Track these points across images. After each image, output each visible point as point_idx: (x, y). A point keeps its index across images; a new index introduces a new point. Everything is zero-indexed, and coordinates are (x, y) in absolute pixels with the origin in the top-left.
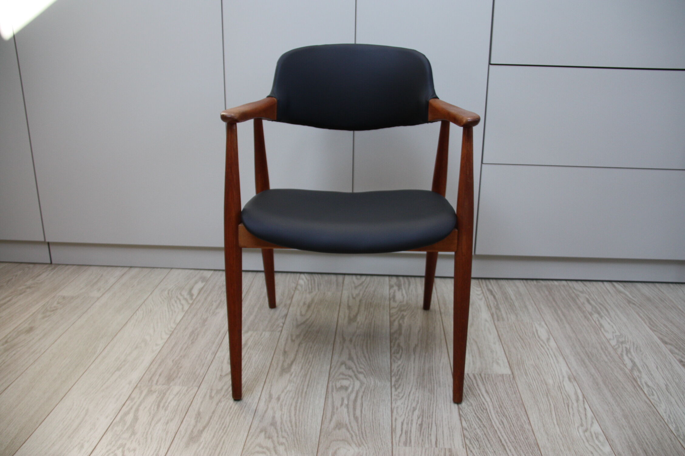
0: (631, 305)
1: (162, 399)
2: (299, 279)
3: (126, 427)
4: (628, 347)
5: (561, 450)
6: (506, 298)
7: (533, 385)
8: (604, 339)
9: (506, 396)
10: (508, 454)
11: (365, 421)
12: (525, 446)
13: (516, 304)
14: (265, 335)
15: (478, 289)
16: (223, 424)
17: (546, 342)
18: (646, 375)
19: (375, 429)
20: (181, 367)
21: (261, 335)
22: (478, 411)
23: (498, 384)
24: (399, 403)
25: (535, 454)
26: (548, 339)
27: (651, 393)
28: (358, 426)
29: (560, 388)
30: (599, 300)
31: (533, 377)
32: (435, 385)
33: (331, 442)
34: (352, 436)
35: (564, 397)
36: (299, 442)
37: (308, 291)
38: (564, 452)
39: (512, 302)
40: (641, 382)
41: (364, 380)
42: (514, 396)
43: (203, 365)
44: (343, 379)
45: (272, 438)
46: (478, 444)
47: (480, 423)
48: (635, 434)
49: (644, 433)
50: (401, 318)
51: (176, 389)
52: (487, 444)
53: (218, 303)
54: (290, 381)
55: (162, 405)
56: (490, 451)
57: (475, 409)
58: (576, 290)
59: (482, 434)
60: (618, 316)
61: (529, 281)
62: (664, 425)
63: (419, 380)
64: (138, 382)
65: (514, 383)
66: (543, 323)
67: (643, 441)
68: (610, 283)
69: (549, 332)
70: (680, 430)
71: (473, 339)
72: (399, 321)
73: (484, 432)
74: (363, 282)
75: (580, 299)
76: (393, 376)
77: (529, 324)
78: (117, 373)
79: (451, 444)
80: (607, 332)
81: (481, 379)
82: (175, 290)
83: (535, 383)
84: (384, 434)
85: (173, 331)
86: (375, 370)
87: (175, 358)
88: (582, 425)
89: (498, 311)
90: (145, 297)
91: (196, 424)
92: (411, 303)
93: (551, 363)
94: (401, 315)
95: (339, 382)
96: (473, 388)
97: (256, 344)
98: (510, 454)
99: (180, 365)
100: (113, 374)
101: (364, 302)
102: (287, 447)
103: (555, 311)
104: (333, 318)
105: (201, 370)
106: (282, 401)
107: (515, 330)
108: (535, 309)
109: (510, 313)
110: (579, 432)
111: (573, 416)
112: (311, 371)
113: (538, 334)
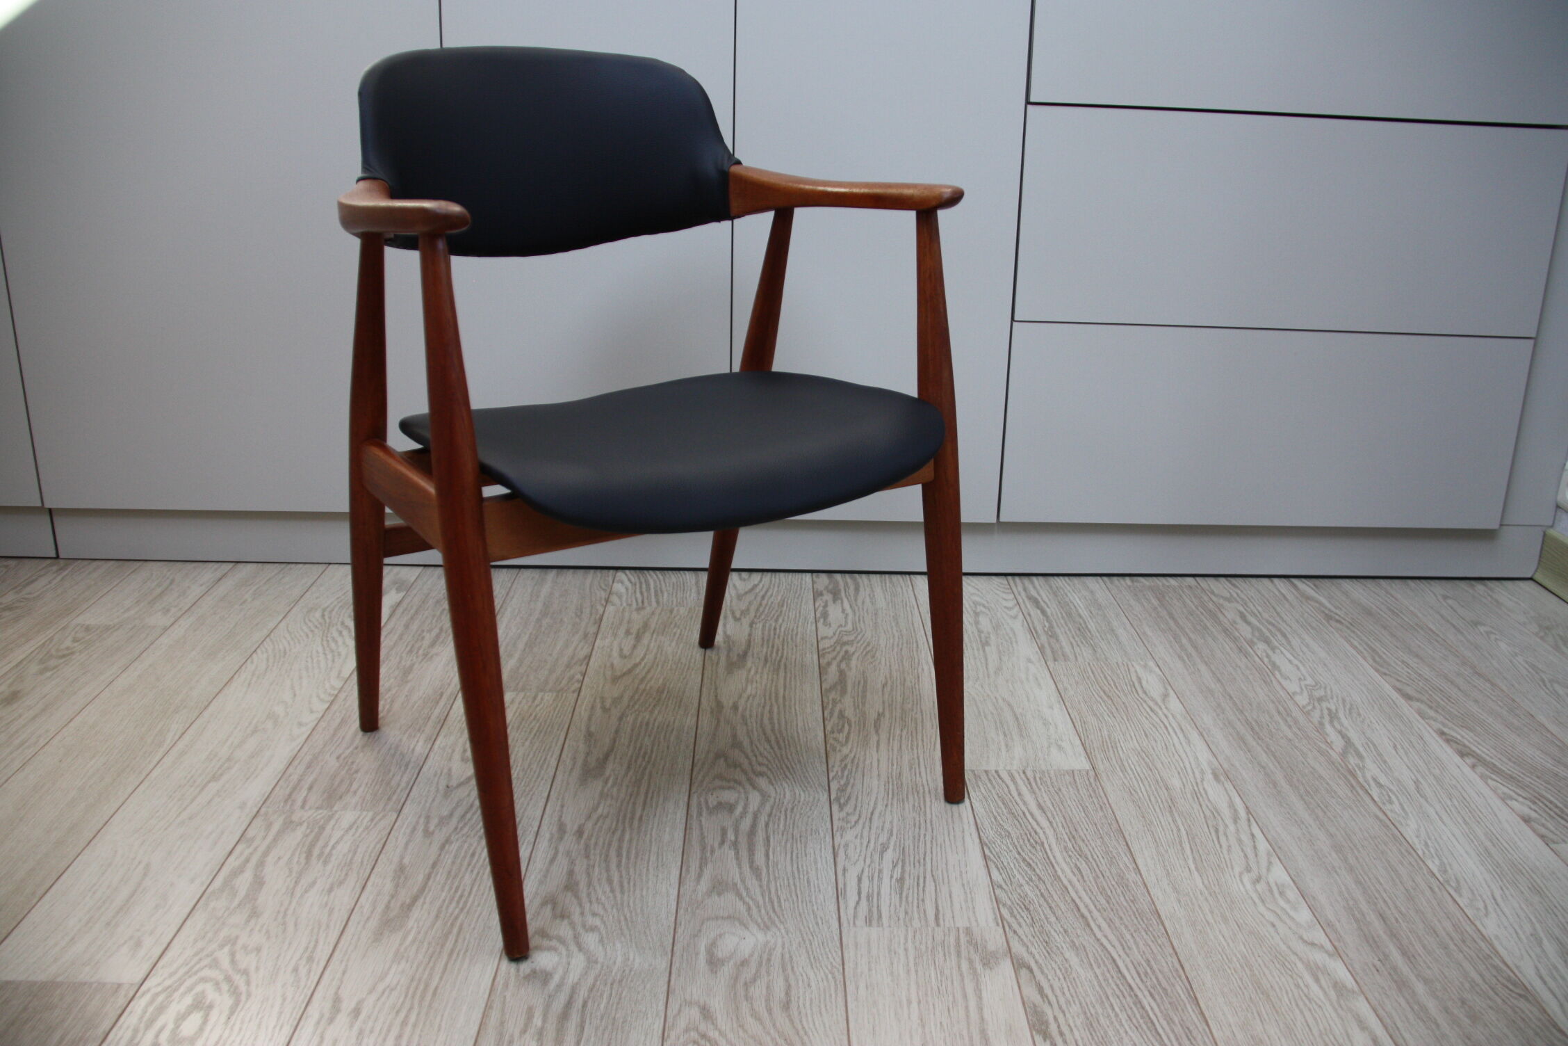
0: (1333, 623)
1: (317, 838)
2: (613, 582)
3: (236, 902)
4: (1333, 708)
6: (1069, 615)
7: (1139, 791)
8: (1282, 694)
9: (1083, 814)
10: (1095, 935)
11: (777, 875)
12: (1130, 916)
13: (1092, 625)
14: (542, 699)
15: (1005, 596)
16: (456, 891)
17: (1159, 701)
18: (1374, 761)
19: (799, 892)
20: (357, 772)
21: (535, 698)
22: (1024, 847)
23: (1063, 790)
24: (849, 835)
25: (1154, 933)
26: (1165, 696)
27: (1387, 798)
28: (761, 886)
29: (1196, 795)
30: (1266, 615)
31: (1139, 775)
33: (703, 923)
34: (749, 909)
35: (1208, 813)
36: (630, 924)
37: (634, 605)
38: (1215, 925)
39: (1081, 621)
40: (1364, 777)
41: (771, 791)
42: (1101, 814)
43: (407, 766)
44: (722, 788)
45: (569, 917)
46: (1030, 917)
47: (1029, 872)
48: (1360, 883)
49: (1377, 879)
50: (843, 658)
51: (348, 817)
52: (1049, 917)
53: (434, 634)
54: (603, 794)
55: (316, 852)
56: (1056, 932)
57: (1016, 843)
58: (1215, 595)
59: (1036, 895)
60: (1307, 646)
61: (1115, 578)
62: (1416, 861)
63: (891, 787)
64: (260, 805)
65: (1097, 787)
66: (1151, 664)
67: (1377, 895)
68: (1283, 579)
69: (1166, 682)
70: (1450, 871)
71: (1004, 700)
72: (839, 666)
73: (1040, 890)
74: (756, 586)
75: (1226, 613)
76: (833, 778)
77: (1120, 664)
78: (214, 787)
79: (969, 918)
80: (1287, 678)
81: (1026, 780)
82: (336, 609)
83: (1141, 785)
84: (819, 901)
85: (336, 696)
86: (793, 768)
87: (343, 753)
88: (1248, 869)
89: (1053, 641)
90: (271, 625)
91: (396, 891)
92: (863, 627)
93: (1174, 745)
94: (842, 653)
95: (714, 795)
96: (1011, 801)
97: (523, 719)
98: (1099, 935)
99: (354, 767)
100: (203, 789)
101: (760, 626)
102: (605, 936)
103: (1174, 638)
104: (693, 660)
105: (402, 776)
106: (589, 838)
107: (1093, 678)
108: (1132, 635)
109: (1080, 644)
110: (1243, 884)
111: (1229, 850)
112: (650, 774)
113: (1142, 686)
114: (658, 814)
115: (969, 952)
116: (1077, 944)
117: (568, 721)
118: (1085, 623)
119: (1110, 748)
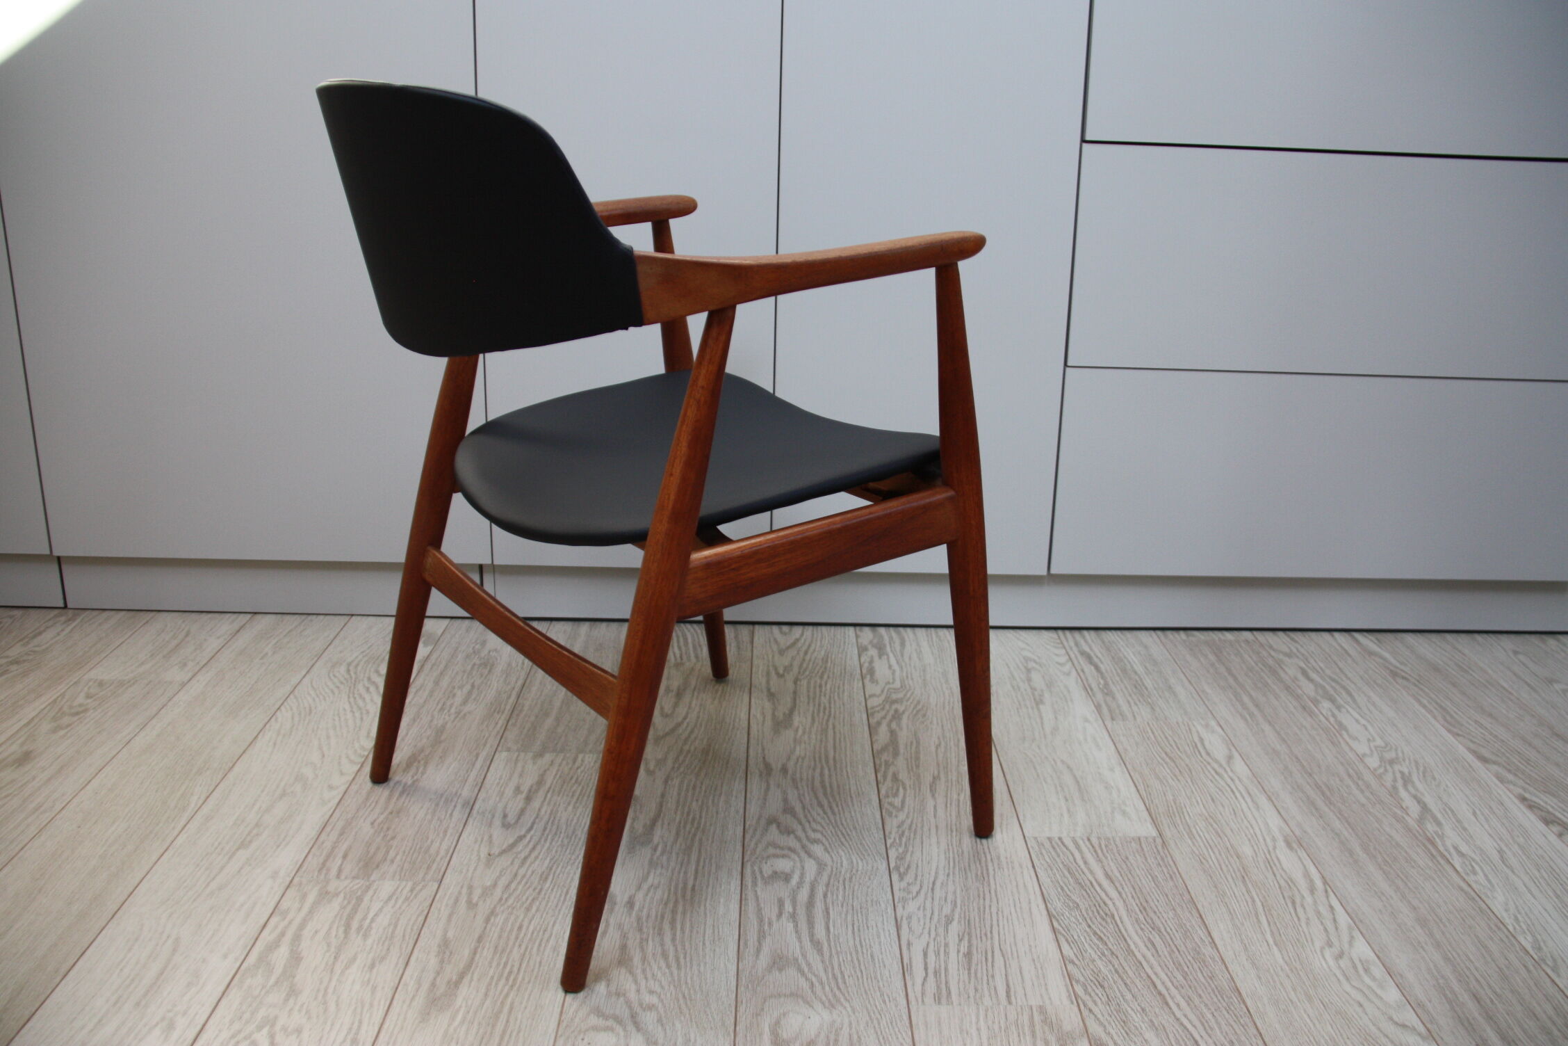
0: (1400, 681)
1: (355, 910)
3: (273, 979)
4: (1406, 771)
5: (1291, 1001)
6: (1124, 671)
7: (1209, 861)
8: (1351, 754)
9: (1153, 885)
10: (1173, 1013)
11: (839, 949)
12: (1209, 994)
13: (1148, 683)
14: (583, 761)
15: (1056, 651)
16: (505, 966)
17: (1224, 763)
18: (1454, 830)
19: (863, 968)
20: (393, 838)
21: (575, 761)
22: (1095, 921)
23: (1130, 858)
24: (912, 906)
25: (1236, 1012)
26: (1230, 758)
27: (1470, 868)
28: (823, 962)
29: (1269, 865)
30: (1328, 672)
31: (1207, 841)
32: (990, 864)
33: (765, 1001)
34: (812, 985)
35: (1283, 883)
36: (689, 1002)
38: (1299, 1004)
39: (1137, 677)
40: (1444, 845)
41: (826, 858)
42: (1171, 883)
43: (446, 832)
44: (776, 856)
45: (624, 995)
46: (1104, 994)
47: (1101, 946)
48: (1449, 959)
49: (1467, 956)
50: (894, 717)
51: (387, 887)
52: (1124, 994)
54: (652, 864)
55: (355, 925)
56: (1132, 1009)
57: (1086, 915)
58: (1274, 650)
59: (1110, 971)
60: (1374, 704)
61: (1169, 633)
62: (1507, 937)
64: (292, 875)
65: (1166, 856)
66: (1213, 723)
67: (1468, 973)
68: (1345, 634)
69: (1230, 744)
70: (1544, 948)
71: (1063, 762)
72: (889, 725)
73: (1113, 966)
74: (797, 640)
75: (1287, 670)
76: (891, 845)
77: (1181, 724)
78: (243, 855)
79: (1041, 995)
80: (1356, 739)
81: (1091, 847)
82: (362, 663)
83: (1212, 854)
84: (884, 978)
85: (367, 757)
86: (848, 835)
87: (378, 818)
88: (1330, 944)
89: (1109, 699)
90: (294, 681)
91: (442, 968)
92: (912, 685)
93: (1242, 810)
94: (892, 712)
95: (768, 864)
96: (1077, 871)
97: (564, 782)
98: (1179, 1014)
99: (390, 832)
100: (230, 858)
101: (804, 683)
102: (663, 1015)
103: (1235, 697)
104: (737, 720)
105: (441, 844)
106: (641, 910)
107: (1153, 739)
108: (1191, 694)
109: (1138, 703)
110: (1325, 959)
111: (1307, 924)
112: (701, 840)
113: (1205, 748)
114: (711, 883)
115: (1044, 1032)
116: (1156, 1024)
118: (1141, 680)
119: (1177, 814)
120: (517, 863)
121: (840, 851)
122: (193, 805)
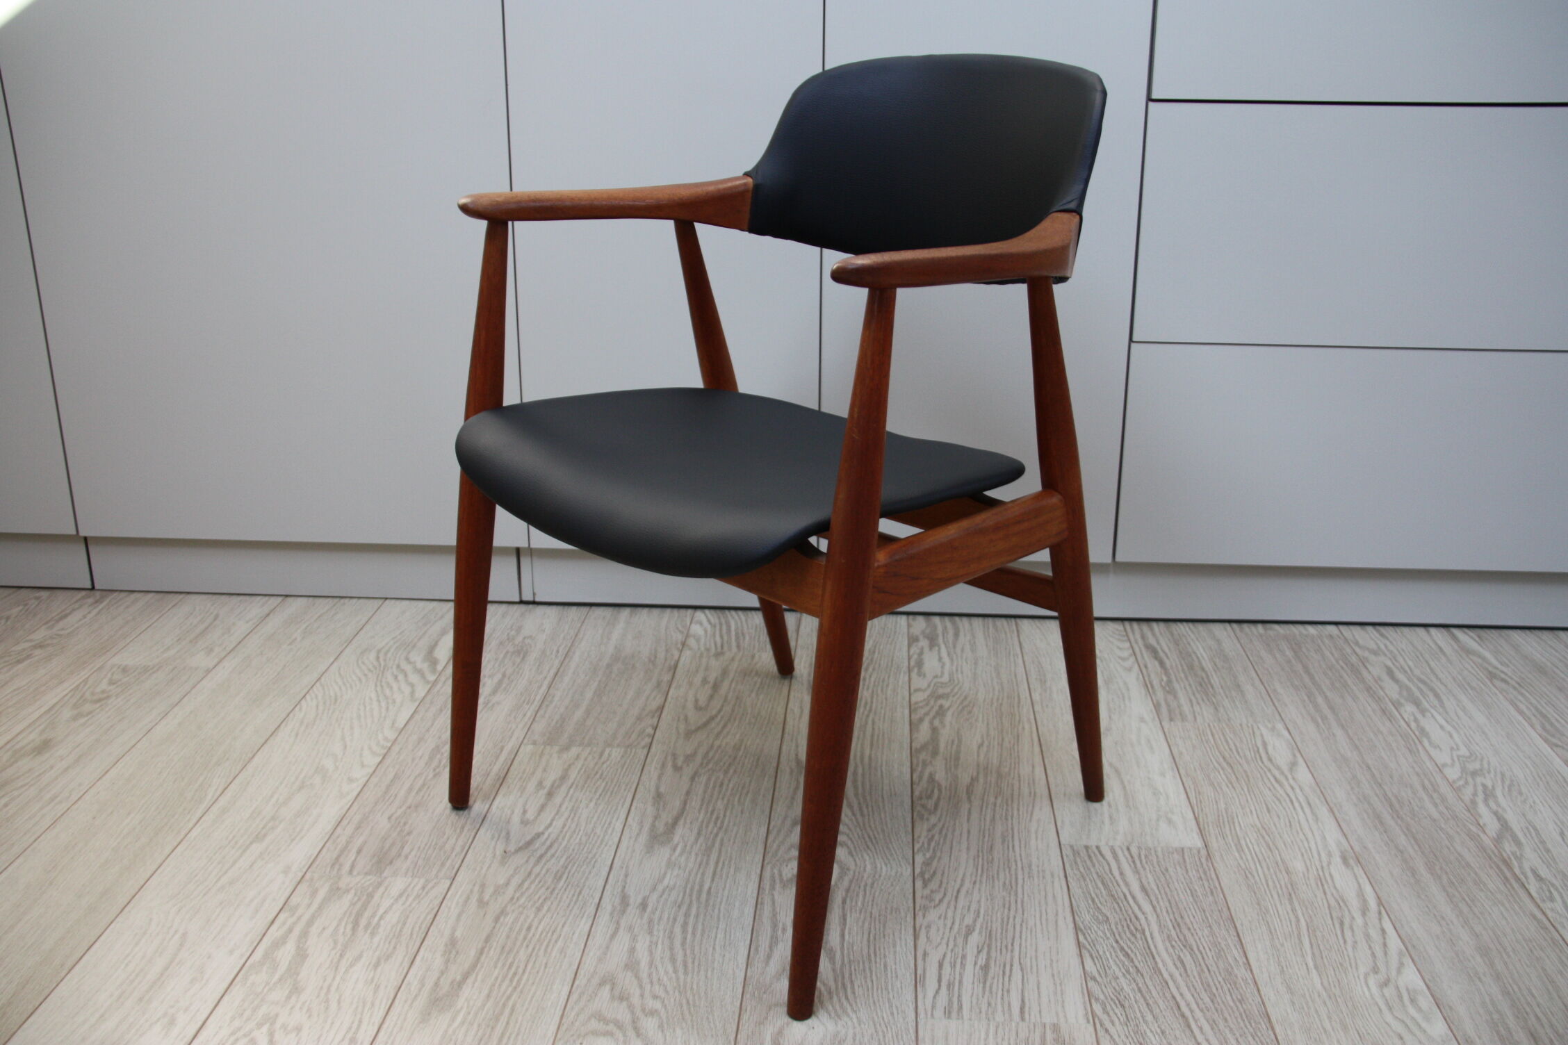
0: (1498, 683)
1: (365, 907)
2: (691, 623)
3: (277, 977)
4: (1489, 783)
5: (1325, 1031)
6: (1191, 667)
7: (1256, 875)
9: (1191, 899)
10: (1195, 1038)
11: (852, 958)
12: (1236, 1018)
13: (1215, 680)
14: (610, 755)
15: (1121, 645)
16: (510, 967)
17: (1285, 769)
18: (1535, 851)
19: (874, 978)
20: (409, 833)
21: (601, 755)
22: (1123, 934)
23: (1170, 870)
24: (933, 915)
25: (1262, 1038)
26: (1293, 765)
27: (1547, 893)
29: (1321, 881)
30: (1417, 672)
31: (1257, 856)
32: (1020, 872)
33: (770, 1009)
35: (1333, 902)
36: (692, 1009)
37: (713, 650)
38: (1332, 1033)
39: (1204, 676)
40: (1521, 867)
42: (1211, 898)
43: (463, 827)
45: (627, 999)
46: (1124, 1014)
47: (1126, 963)
48: (1508, 993)
49: (1529, 990)
50: (937, 713)
51: (398, 884)
52: (1145, 1014)
53: (496, 679)
54: (670, 864)
55: (363, 922)
56: (1151, 1031)
57: (1115, 929)
58: (1359, 645)
59: (1133, 990)
60: (1464, 709)
61: (1245, 626)
63: (980, 862)
64: (304, 870)
65: (1209, 870)
66: (1280, 726)
67: (1527, 1009)
68: (1442, 630)
69: (1296, 748)
71: (1111, 765)
72: (931, 723)
73: (1137, 985)
75: (1371, 670)
76: (918, 851)
77: (1244, 726)
78: (257, 848)
79: (1057, 1013)
80: (1437, 747)
81: (1129, 857)
82: (392, 650)
83: (1259, 868)
84: (895, 989)
85: (390, 748)
86: (875, 838)
87: (396, 812)
88: (1375, 970)
89: (1170, 698)
90: (322, 668)
91: (447, 968)
92: (961, 679)
93: (1299, 822)
94: (936, 708)
95: (789, 867)
96: (1112, 882)
97: (588, 777)
98: (1200, 1038)
99: (407, 828)
100: (244, 851)
102: (665, 1021)
103: (1309, 697)
105: (457, 840)
106: (653, 912)
107: (1212, 742)
108: (1260, 693)
109: (1201, 702)
110: (1368, 987)
111: (1354, 947)
112: (722, 840)
113: (1267, 753)
114: (728, 886)
117: (637, 781)
118: (1208, 677)
119: (1226, 823)
120: (533, 860)
121: (865, 855)
122: (209, 797)
